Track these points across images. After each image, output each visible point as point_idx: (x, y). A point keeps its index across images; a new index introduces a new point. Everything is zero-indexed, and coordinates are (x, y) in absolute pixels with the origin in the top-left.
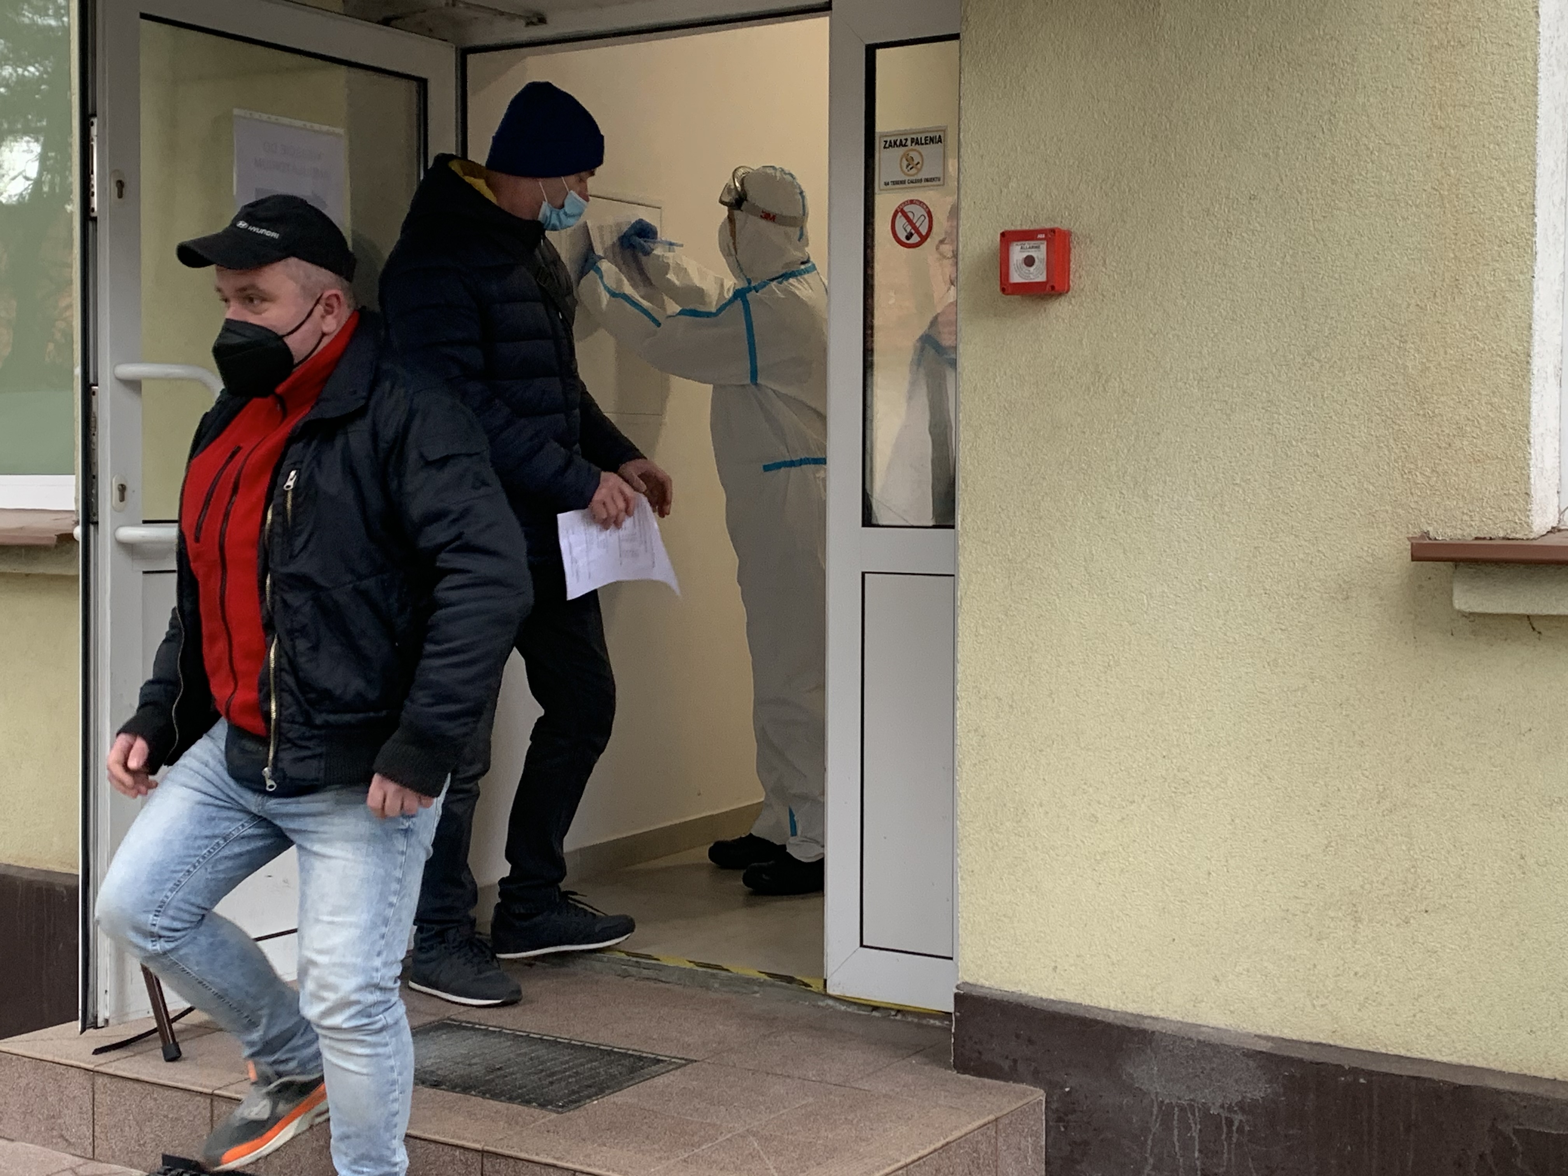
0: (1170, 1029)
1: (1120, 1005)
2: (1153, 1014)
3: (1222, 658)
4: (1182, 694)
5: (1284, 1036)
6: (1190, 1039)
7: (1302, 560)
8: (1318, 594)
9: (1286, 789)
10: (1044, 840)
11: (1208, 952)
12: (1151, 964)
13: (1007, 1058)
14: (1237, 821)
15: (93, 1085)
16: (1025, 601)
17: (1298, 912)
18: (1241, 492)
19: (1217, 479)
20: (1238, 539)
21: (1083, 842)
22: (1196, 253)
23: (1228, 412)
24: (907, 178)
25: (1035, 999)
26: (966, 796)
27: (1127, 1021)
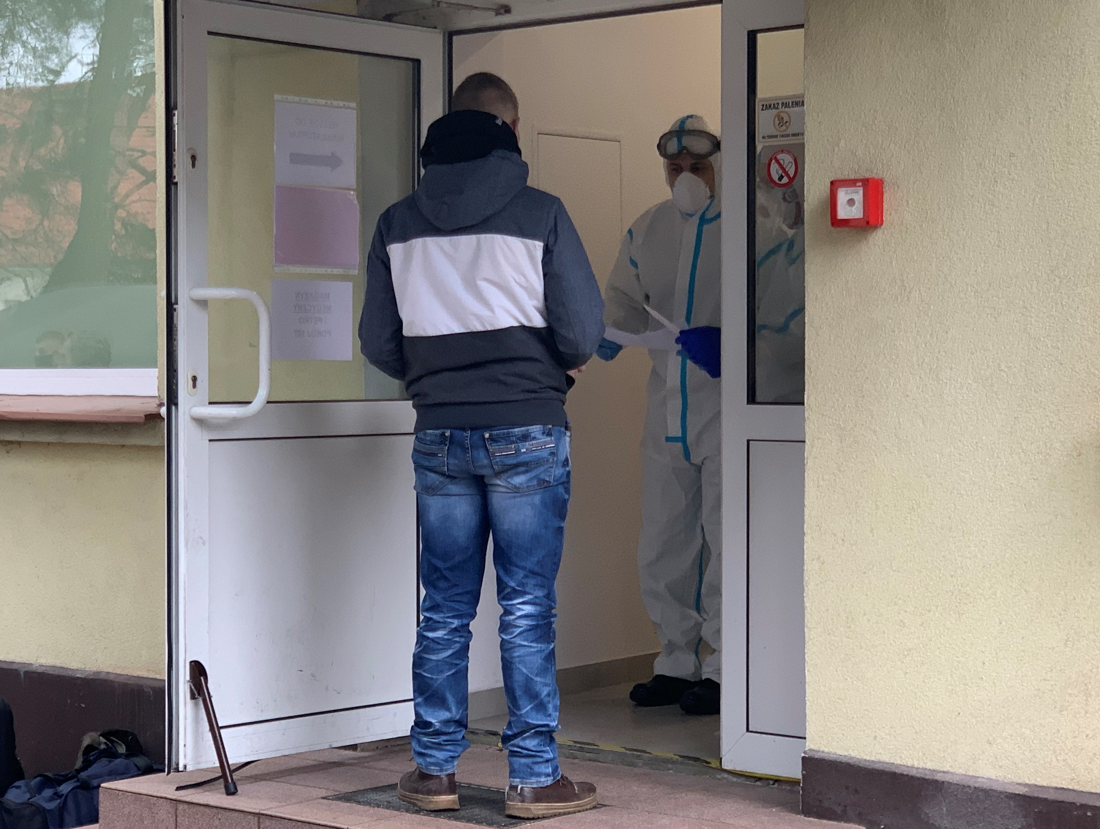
0: (955, 780)
1: (922, 764)
2: (945, 770)
3: (992, 501)
4: (965, 529)
5: (1037, 784)
6: (969, 787)
7: (1048, 426)
8: (1060, 453)
9: (1038, 599)
10: (867, 641)
11: (983, 722)
12: (943, 732)
13: (840, 805)
14: (1004, 623)
15: (176, 810)
16: (853, 460)
17: (1046, 691)
18: (1005, 376)
19: (988, 366)
20: (1004, 412)
21: (894, 641)
22: (972, 196)
23: (996, 316)
24: (778, 133)
25: (860, 760)
26: (811, 609)
27: (926, 774)
